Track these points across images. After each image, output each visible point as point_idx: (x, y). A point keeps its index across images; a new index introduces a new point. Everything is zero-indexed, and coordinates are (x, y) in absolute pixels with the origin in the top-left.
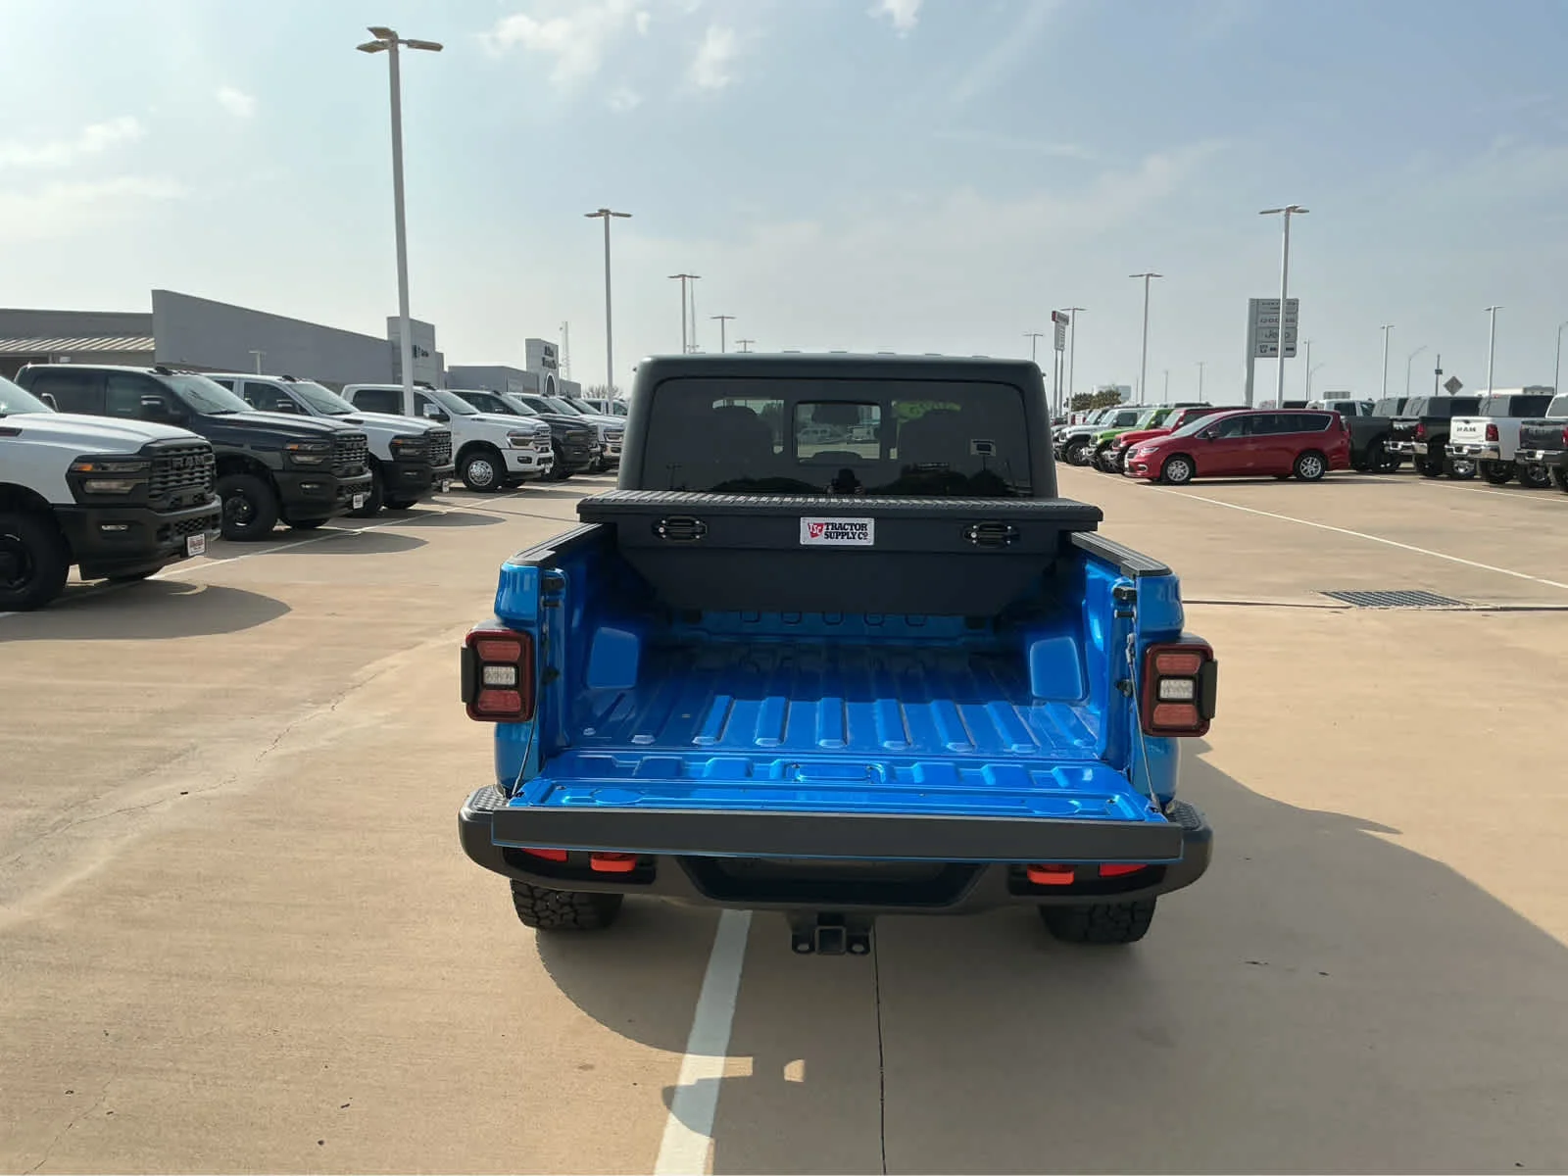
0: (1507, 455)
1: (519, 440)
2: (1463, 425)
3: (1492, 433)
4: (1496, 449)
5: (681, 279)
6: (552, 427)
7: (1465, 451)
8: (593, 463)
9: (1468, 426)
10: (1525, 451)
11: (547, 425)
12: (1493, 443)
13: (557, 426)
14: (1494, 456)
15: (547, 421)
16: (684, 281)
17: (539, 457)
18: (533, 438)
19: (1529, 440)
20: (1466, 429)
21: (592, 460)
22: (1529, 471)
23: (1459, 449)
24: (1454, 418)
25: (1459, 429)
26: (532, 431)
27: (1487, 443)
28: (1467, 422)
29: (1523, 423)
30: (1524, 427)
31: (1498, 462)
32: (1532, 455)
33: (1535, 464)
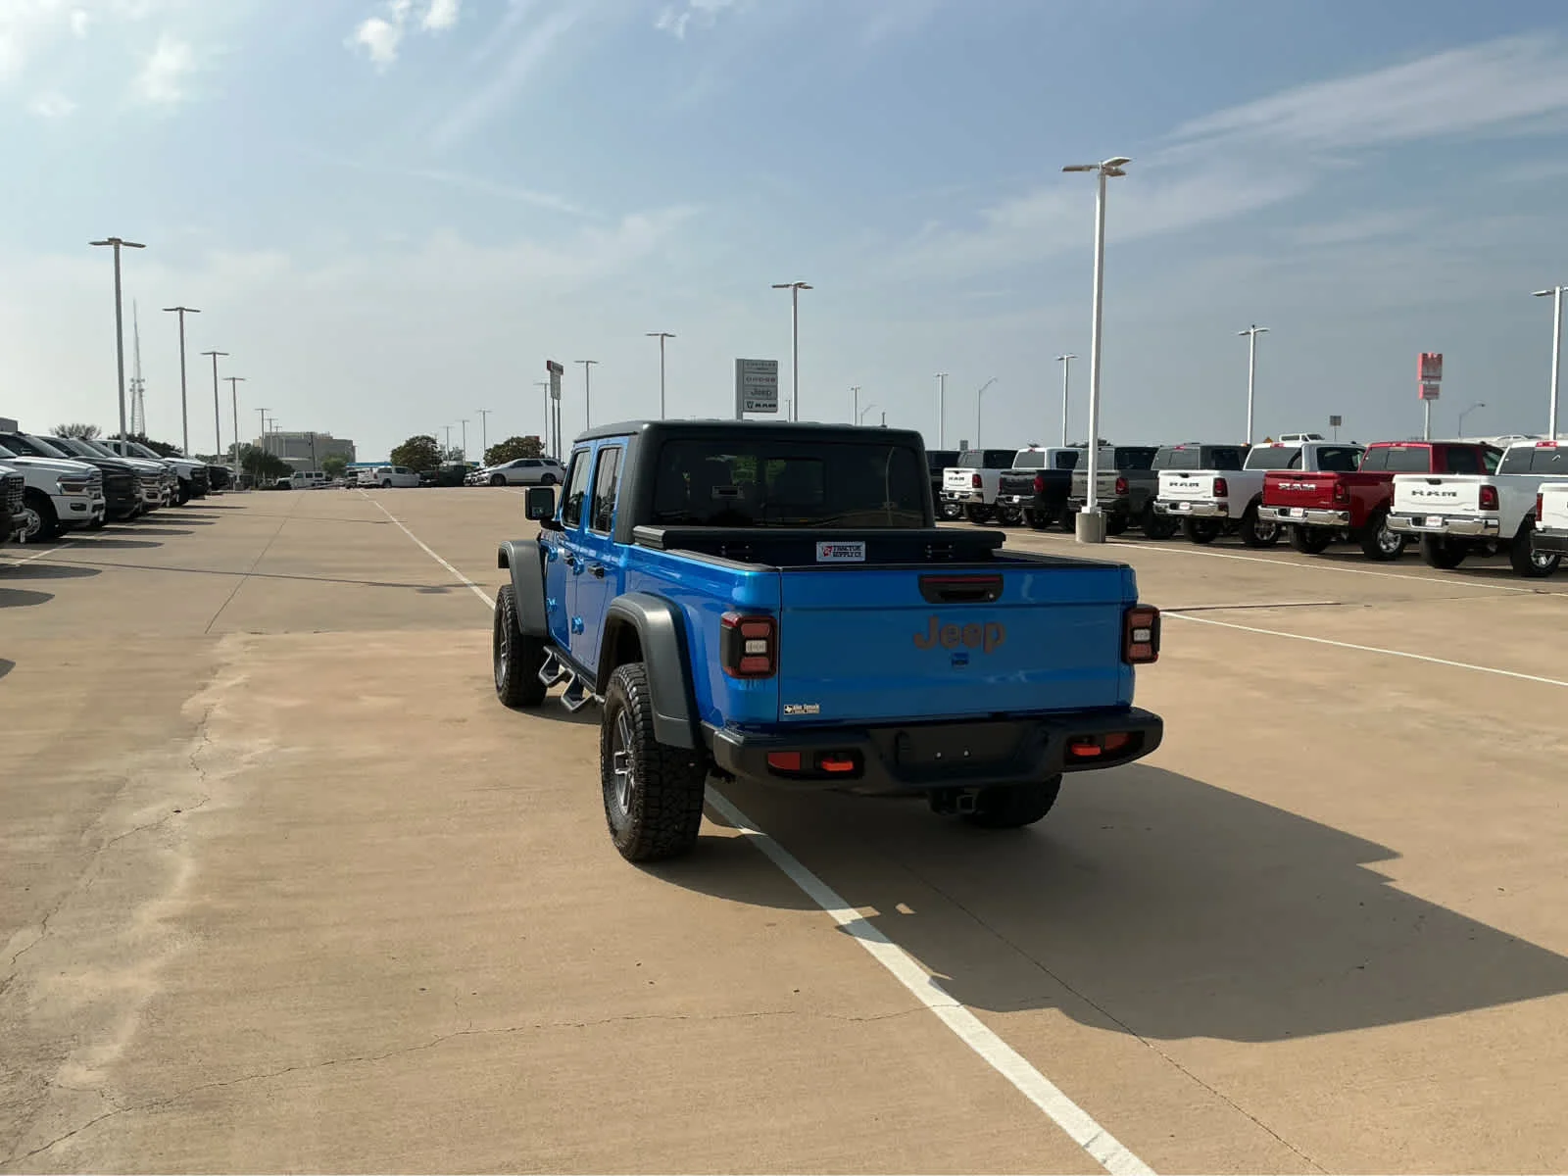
0: (989, 500)
1: (71, 484)
2: (954, 475)
3: (977, 481)
4: (980, 495)
5: (178, 312)
6: (103, 471)
7: (956, 496)
8: (138, 509)
9: (958, 476)
10: (1003, 496)
11: (98, 469)
12: (978, 490)
13: (106, 470)
14: (980, 500)
15: (98, 466)
16: (181, 314)
17: (93, 501)
18: (87, 482)
19: (1007, 487)
20: (956, 479)
21: (136, 506)
22: (1005, 512)
23: (952, 494)
24: (946, 469)
25: (951, 479)
26: (88, 475)
27: (973, 490)
28: (957, 472)
29: (1002, 473)
30: (1003, 476)
31: (983, 505)
32: (1011, 499)
33: (1014, 506)
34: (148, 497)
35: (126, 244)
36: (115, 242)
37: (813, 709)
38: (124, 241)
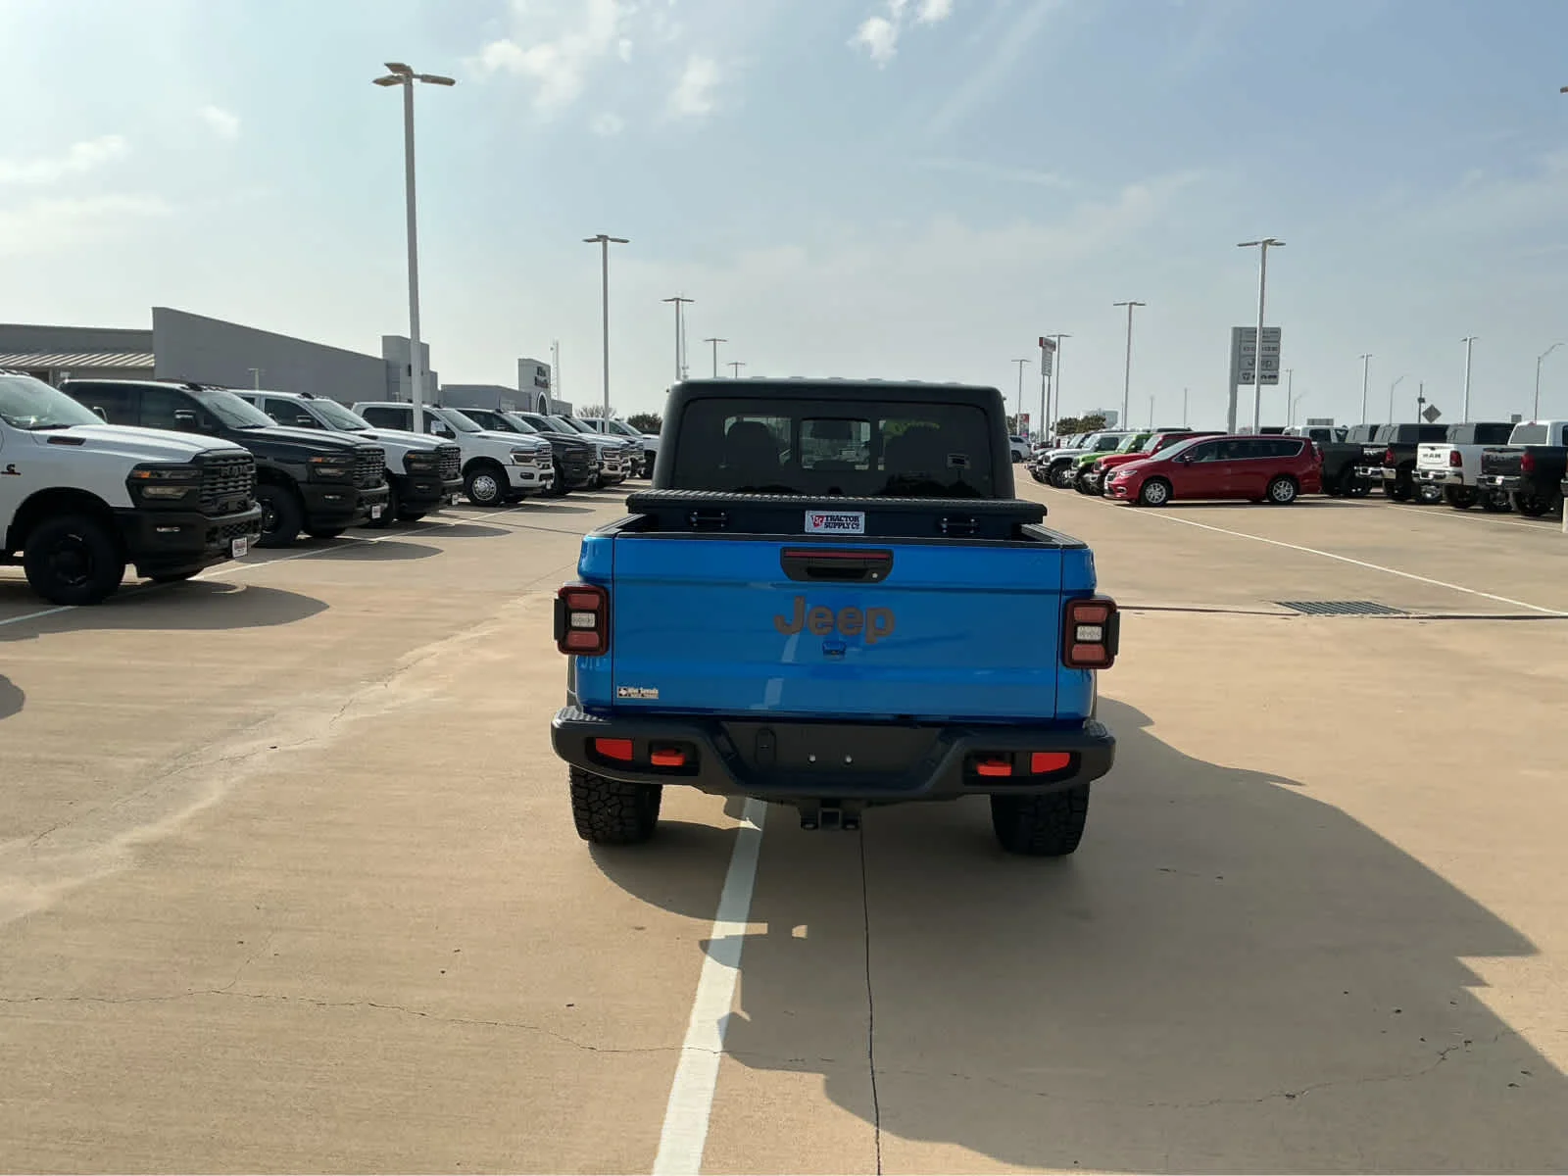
0: (1470, 480)
1: (522, 456)
2: (1429, 452)
3: (1456, 459)
4: (1459, 475)
5: (674, 303)
6: (554, 445)
7: (1431, 477)
8: (592, 479)
9: (1434, 452)
10: (1486, 477)
11: (548, 443)
12: (1457, 469)
13: (557, 444)
14: (1458, 481)
15: (548, 439)
16: (678, 303)
17: (540, 473)
18: (535, 454)
19: (1490, 466)
20: (1431, 456)
21: (590, 477)
22: (1492, 496)
23: (1425, 474)
24: (1420, 445)
25: (1426, 455)
26: (536, 449)
27: (1451, 469)
28: (1433, 448)
29: (1485, 450)
30: (1486, 453)
31: (1462, 488)
32: (1493, 480)
33: (1496, 489)
34: (610, 469)
35: (613, 240)
36: (603, 238)
37: (652, 694)
38: (610, 237)
